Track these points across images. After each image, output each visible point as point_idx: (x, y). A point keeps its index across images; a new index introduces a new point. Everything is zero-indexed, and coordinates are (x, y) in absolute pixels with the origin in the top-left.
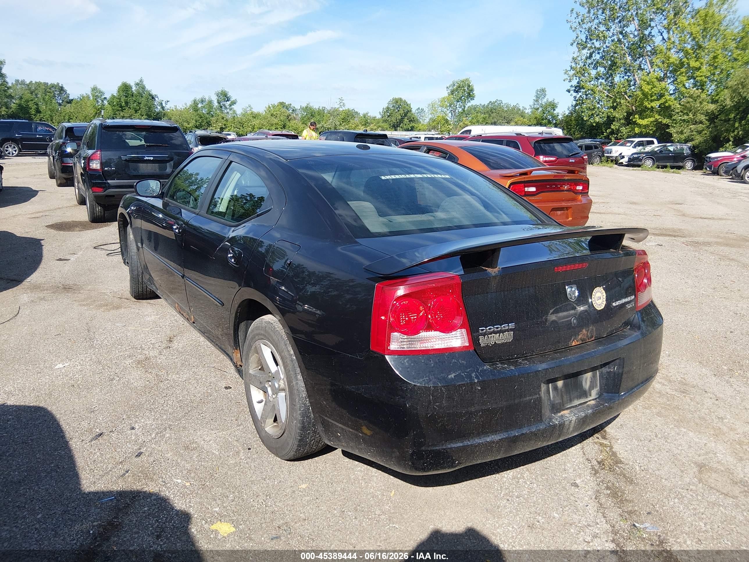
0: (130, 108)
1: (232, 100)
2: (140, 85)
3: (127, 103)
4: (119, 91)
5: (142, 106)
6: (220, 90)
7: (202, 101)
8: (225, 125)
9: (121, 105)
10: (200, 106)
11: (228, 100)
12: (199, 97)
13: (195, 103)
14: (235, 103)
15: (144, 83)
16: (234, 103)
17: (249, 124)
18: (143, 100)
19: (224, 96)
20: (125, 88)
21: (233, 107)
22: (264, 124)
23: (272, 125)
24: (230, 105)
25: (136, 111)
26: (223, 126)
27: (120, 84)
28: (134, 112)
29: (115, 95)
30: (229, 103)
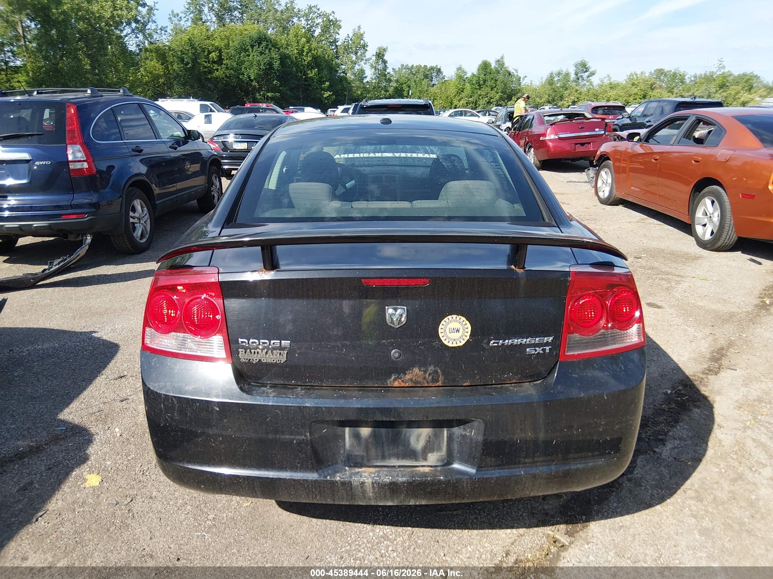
0: (487, 86)
1: (591, 70)
2: (500, 63)
3: (485, 81)
4: (478, 70)
5: (498, 83)
6: (579, 60)
7: (559, 74)
8: (578, 98)
9: (479, 83)
10: (556, 79)
11: (586, 71)
12: (555, 70)
13: (551, 76)
14: (594, 74)
15: (504, 60)
16: (593, 74)
17: (604, 96)
18: (500, 77)
19: (583, 67)
20: (485, 66)
21: (591, 78)
22: (621, 94)
23: (630, 96)
24: (588, 77)
25: (492, 89)
26: (576, 100)
28: (490, 90)
29: (475, 73)
30: (587, 74)
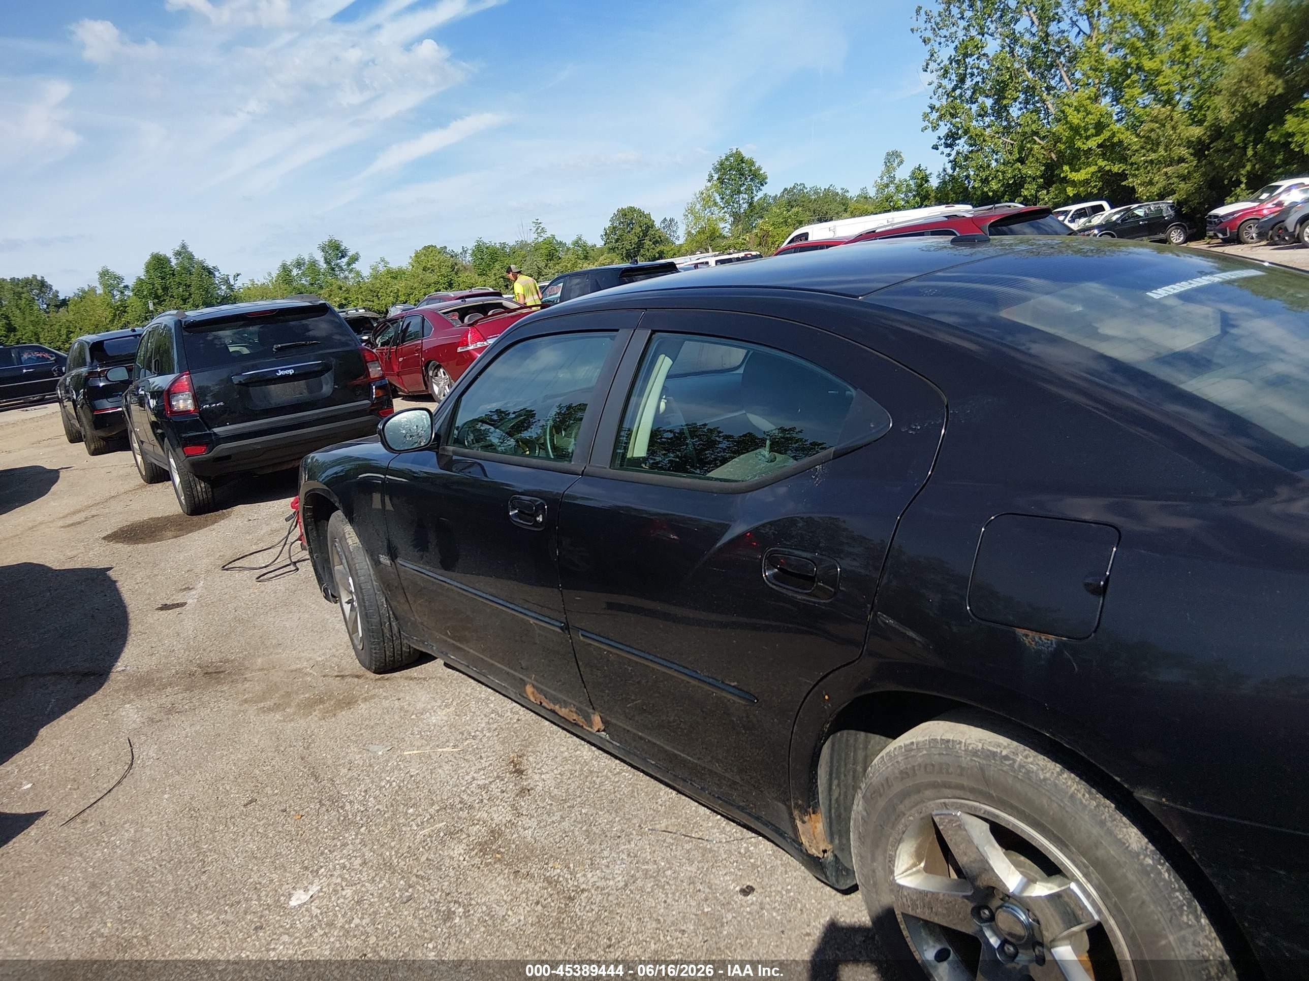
0: (172, 296)
1: (350, 254)
2: (183, 253)
3: (165, 289)
4: (147, 272)
5: (193, 290)
6: (325, 239)
7: (299, 264)
8: (346, 299)
9: (156, 294)
10: (295, 272)
11: (343, 257)
12: (290, 260)
13: (285, 269)
14: (357, 259)
15: (190, 249)
16: (354, 259)
17: (388, 291)
18: (194, 280)
19: (335, 250)
20: (158, 263)
21: (354, 266)
22: (416, 285)
23: (429, 286)
24: (349, 264)
25: (185, 301)
26: (344, 302)
27: (147, 258)
28: (181, 302)
29: (143, 277)
30: (345, 260)
